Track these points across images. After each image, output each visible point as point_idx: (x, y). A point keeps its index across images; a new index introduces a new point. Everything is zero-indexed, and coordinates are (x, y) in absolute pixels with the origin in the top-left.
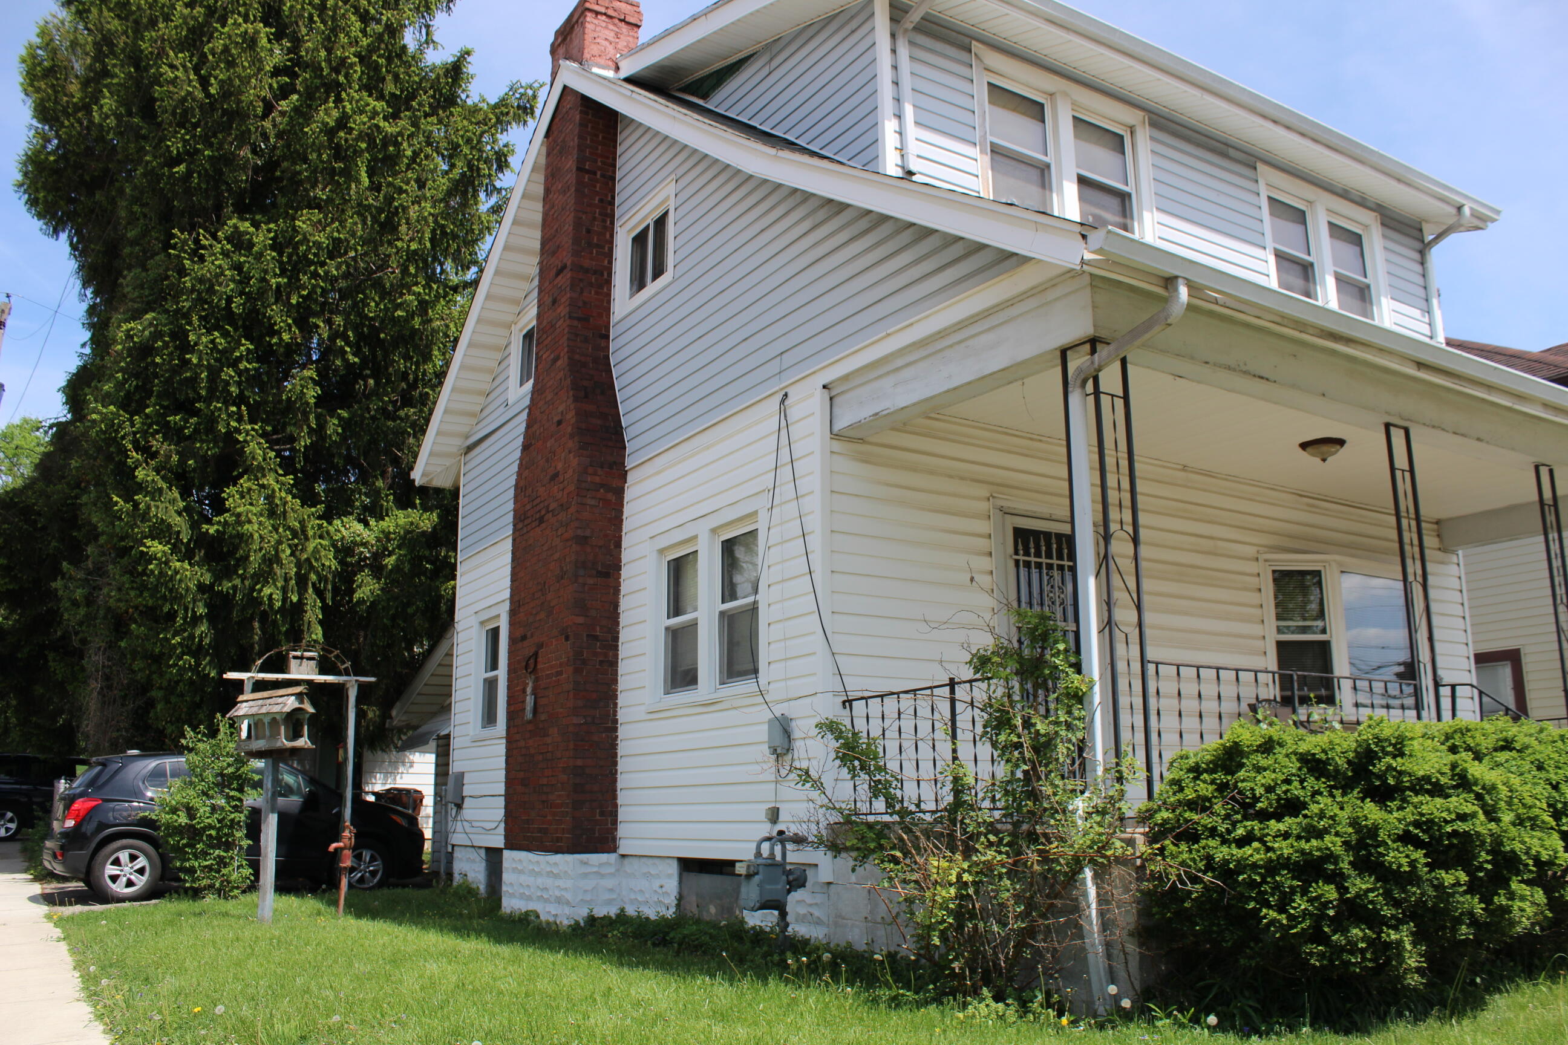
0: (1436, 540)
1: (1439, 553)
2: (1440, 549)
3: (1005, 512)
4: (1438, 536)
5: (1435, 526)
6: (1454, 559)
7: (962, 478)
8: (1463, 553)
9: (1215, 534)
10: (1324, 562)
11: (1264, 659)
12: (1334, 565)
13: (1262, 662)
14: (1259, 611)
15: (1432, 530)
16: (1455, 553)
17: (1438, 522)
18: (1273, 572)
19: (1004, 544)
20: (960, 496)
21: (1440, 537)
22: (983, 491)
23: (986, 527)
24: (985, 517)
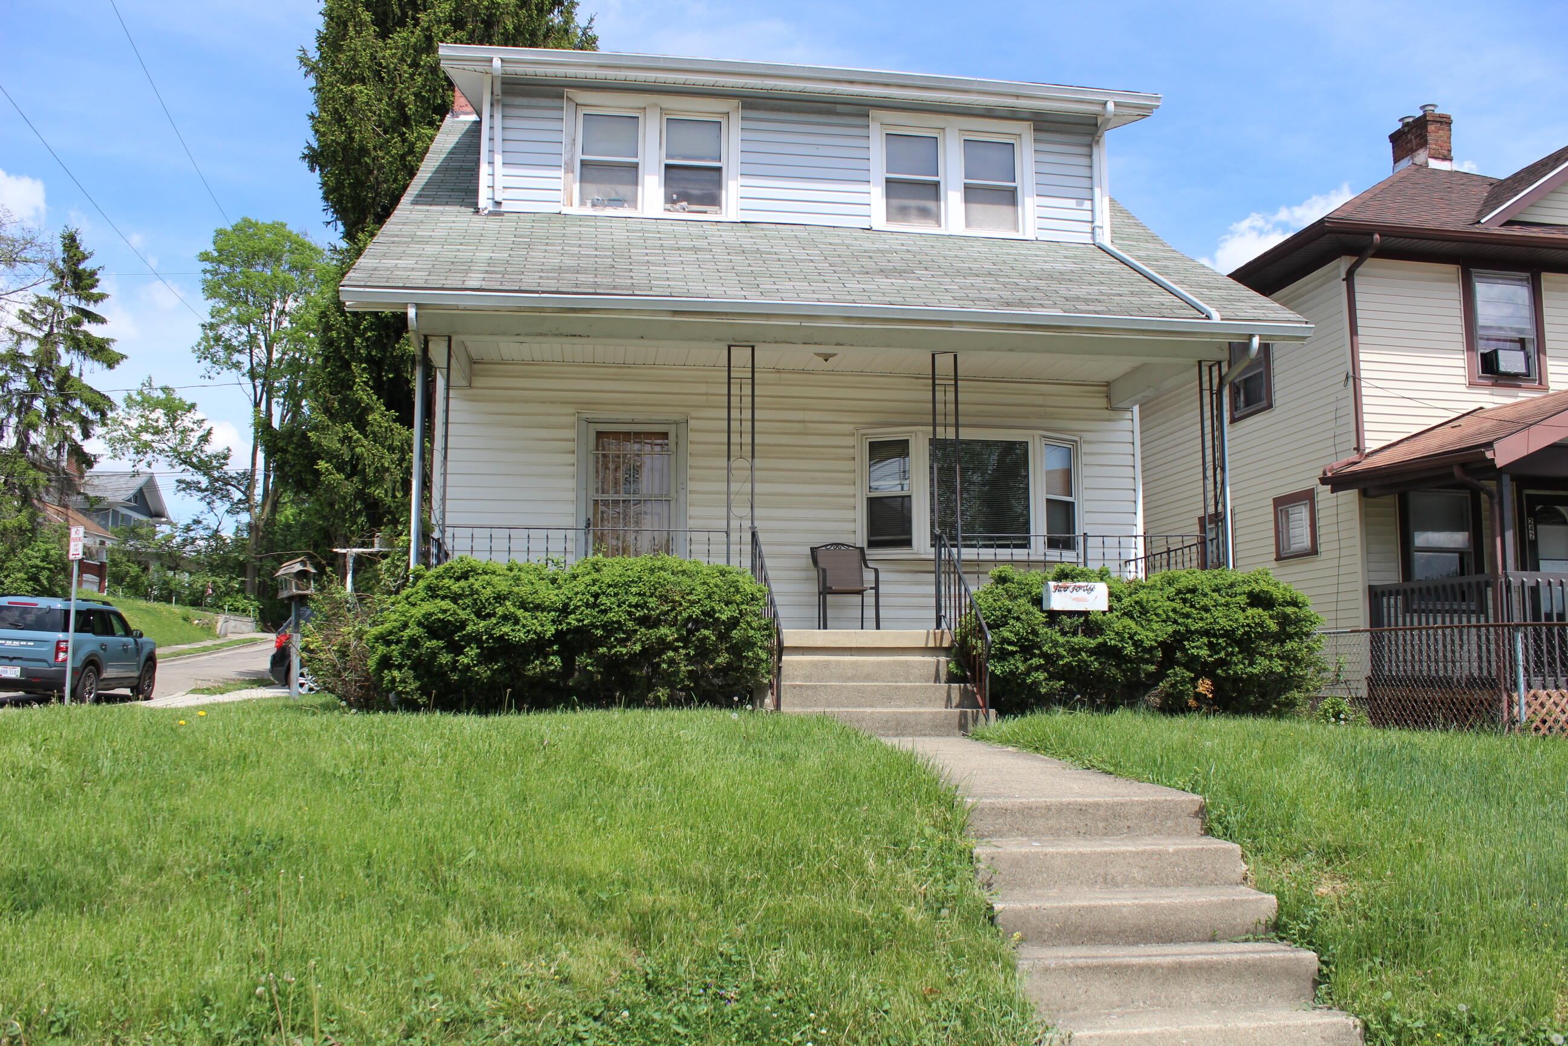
0: (1105, 400)
1: (1107, 411)
2: (1107, 409)
3: (589, 422)
5: (1105, 389)
6: (1128, 415)
7: (552, 402)
8: (1136, 409)
9: (807, 418)
10: (912, 432)
11: (852, 512)
12: (920, 434)
13: (850, 514)
14: (851, 475)
15: (1099, 392)
16: (1128, 409)
17: (1108, 384)
18: (870, 443)
19: (587, 444)
20: (550, 415)
21: (1108, 397)
22: (571, 409)
23: (572, 434)
24: (572, 427)
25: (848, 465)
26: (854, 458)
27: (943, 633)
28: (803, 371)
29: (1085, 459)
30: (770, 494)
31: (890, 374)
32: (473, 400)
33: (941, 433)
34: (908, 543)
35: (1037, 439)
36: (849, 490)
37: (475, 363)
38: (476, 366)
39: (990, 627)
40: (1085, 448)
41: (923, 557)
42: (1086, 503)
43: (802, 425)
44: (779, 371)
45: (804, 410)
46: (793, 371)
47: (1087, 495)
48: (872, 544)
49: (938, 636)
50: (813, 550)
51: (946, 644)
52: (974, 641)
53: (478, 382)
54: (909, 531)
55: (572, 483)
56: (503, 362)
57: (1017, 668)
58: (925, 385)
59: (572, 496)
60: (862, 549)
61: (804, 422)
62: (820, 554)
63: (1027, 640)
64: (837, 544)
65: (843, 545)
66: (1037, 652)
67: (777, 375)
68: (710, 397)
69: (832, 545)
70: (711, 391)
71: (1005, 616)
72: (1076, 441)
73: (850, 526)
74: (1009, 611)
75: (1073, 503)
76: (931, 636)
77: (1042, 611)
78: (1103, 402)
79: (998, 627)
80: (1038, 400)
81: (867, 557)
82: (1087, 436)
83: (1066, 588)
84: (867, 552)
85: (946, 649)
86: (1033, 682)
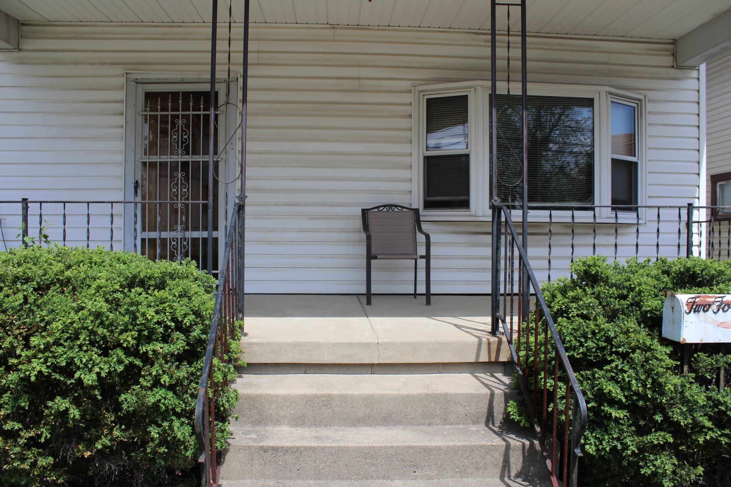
0: (671, 58)
1: (672, 70)
2: (673, 67)
3: (137, 82)
4: (673, 55)
5: (671, 47)
6: (694, 74)
7: (101, 64)
8: (703, 67)
9: (362, 75)
10: (471, 87)
11: (409, 171)
12: (479, 89)
13: (405, 174)
14: (407, 134)
15: (665, 50)
16: (695, 68)
17: (674, 42)
18: (428, 100)
19: (135, 105)
20: (100, 76)
21: (674, 55)
22: (120, 70)
23: (120, 95)
24: (120, 88)
25: (404, 123)
26: (411, 116)
27: (500, 342)
28: (358, 27)
29: (650, 119)
30: (323, 154)
31: (449, 30)
32: (23, 63)
33: (502, 88)
34: (465, 204)
35: (603, 95)
36: (405, 148)
37: (23, 25)
38: (25, 28)
39: (577, 364)
40: (650, 107)
41: (480, 219)
42: (648, 164)
43: (356, 82)
44: (333, 27)
45: (359, 66)
46: (348, 27)
47: (651, 154)
48: (428, 205)
49: (494, 347)
50: (365, 212)
51: (504, 358)
52: (550, 382)
53: (28, 44)
54: (466, 191)
55: (120, 145)
56: (50, 24)
57: (625, 447)
58: (486, 41)
59: (120, 158)
60: (416, 211)
61: (359, 78)
62: (371, 215)
63: (644, 397)
64: (390, 206)
65: (396, 206)
66: (658, 418)
67: (331, 31)
68: (261, 55)
69: (385, 206)
70: (262, 48)
71: (603, 349)
72: (640, 100)
73: (406, 186)
74: (609, 340)
75: (636, 164)
76: (484, 347)
77: (665, 342)
78: (669, 60)
79: (590, 365)
80: (604, 57)
81: (422, 219)
82: (651, 95)
83: (706, 307)
84: (422, 212)
85: (504, 363)
86: (654, 474)
